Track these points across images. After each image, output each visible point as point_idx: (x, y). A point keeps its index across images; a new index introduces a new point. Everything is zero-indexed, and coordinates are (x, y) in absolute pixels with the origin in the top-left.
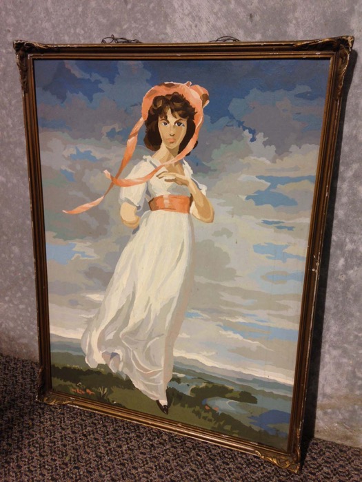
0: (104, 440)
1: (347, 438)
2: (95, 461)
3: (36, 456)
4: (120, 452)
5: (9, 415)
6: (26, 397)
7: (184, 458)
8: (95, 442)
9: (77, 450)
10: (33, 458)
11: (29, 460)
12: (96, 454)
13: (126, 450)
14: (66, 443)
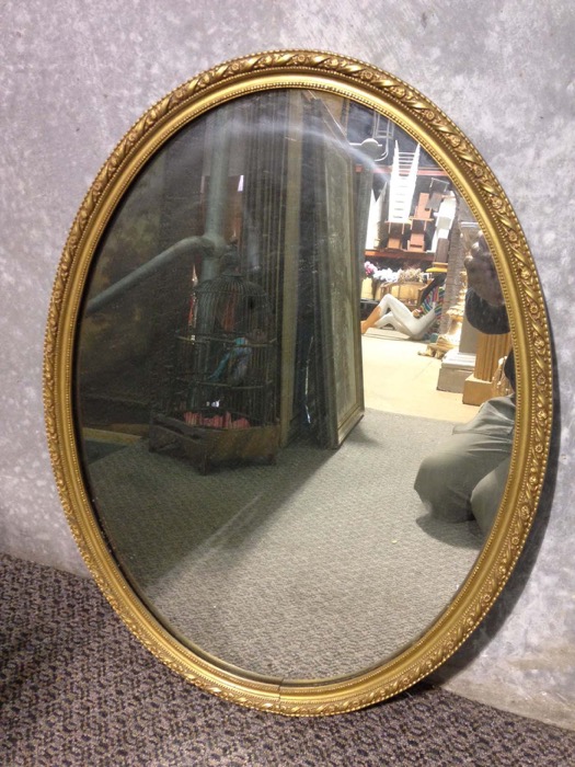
0: (168, 707)
1: (563, 716)
2: (152, 742)
3: (58, 731)
4: (193, 729)
5: (18, 660)
6: (45, 630)
7: (295, 743)
8: (153, 710)
9: (123, 722)
10: (53, 734)
11: (46, 737)
12: (153, 730)
13: (202, 727)
14: (107, 709)
